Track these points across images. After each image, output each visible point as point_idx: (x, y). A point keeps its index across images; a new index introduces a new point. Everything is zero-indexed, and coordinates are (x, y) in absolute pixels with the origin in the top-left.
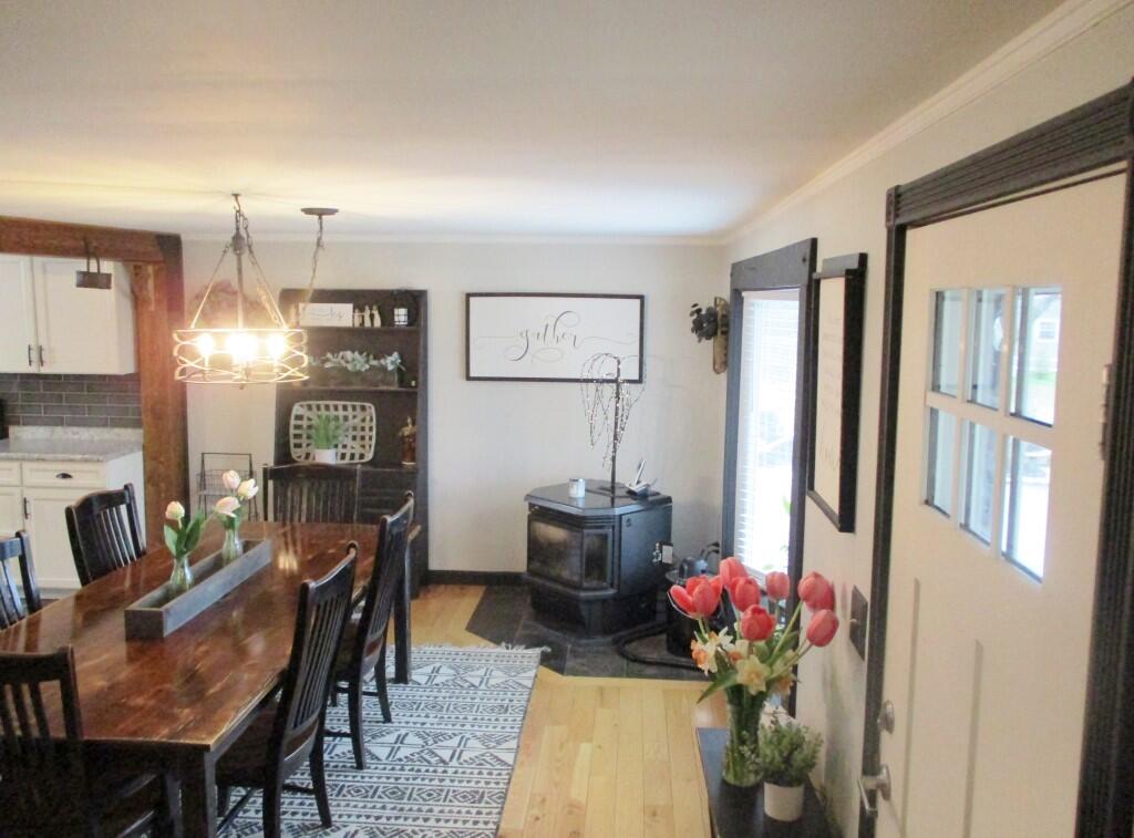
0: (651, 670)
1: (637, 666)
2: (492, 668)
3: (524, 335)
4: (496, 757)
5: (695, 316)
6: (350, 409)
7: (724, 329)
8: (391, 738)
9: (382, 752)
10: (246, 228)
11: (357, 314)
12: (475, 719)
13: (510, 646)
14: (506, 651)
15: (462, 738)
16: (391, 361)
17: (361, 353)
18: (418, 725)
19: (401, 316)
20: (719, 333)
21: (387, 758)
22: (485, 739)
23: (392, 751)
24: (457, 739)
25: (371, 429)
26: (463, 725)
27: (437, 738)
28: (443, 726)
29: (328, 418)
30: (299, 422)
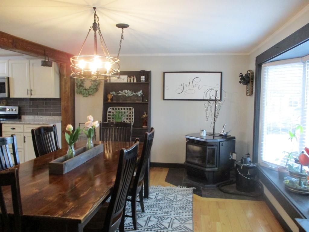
0: (233, 196)
1: (227, 195)
2: (177, 194)
3: (182, 85)
4: (186, 227)
5: (241, 77)
6: (126, 109)
7: (252, 80)
8: (145, 218)
9: (143, 223)
10: (98, 21)
11: (129, 79)
12: (175, 212)
13: (182, 187)
14: (180, 188)
15: (171, 219)
16: (140, 93)
17: (130, 91)
18: (154, 214)
19: (143, 78)
20: (250, 81)
21: (145, 226)
22: (180, 220)
23: (146, 223)
24: (170, 219)
25: (133, 116)
26: (171, 214)
27: (162, 218)
28: (163, 214)
29: (119, 112)
30: (110, 114)
